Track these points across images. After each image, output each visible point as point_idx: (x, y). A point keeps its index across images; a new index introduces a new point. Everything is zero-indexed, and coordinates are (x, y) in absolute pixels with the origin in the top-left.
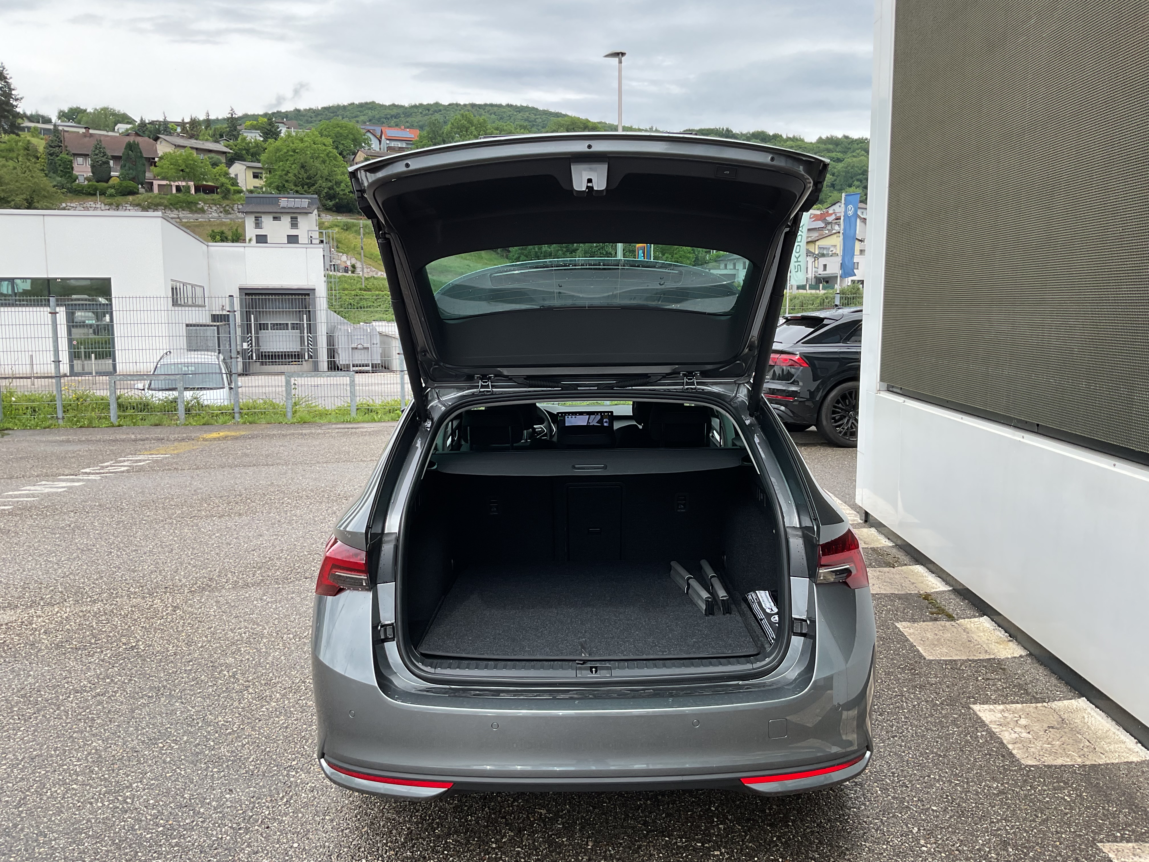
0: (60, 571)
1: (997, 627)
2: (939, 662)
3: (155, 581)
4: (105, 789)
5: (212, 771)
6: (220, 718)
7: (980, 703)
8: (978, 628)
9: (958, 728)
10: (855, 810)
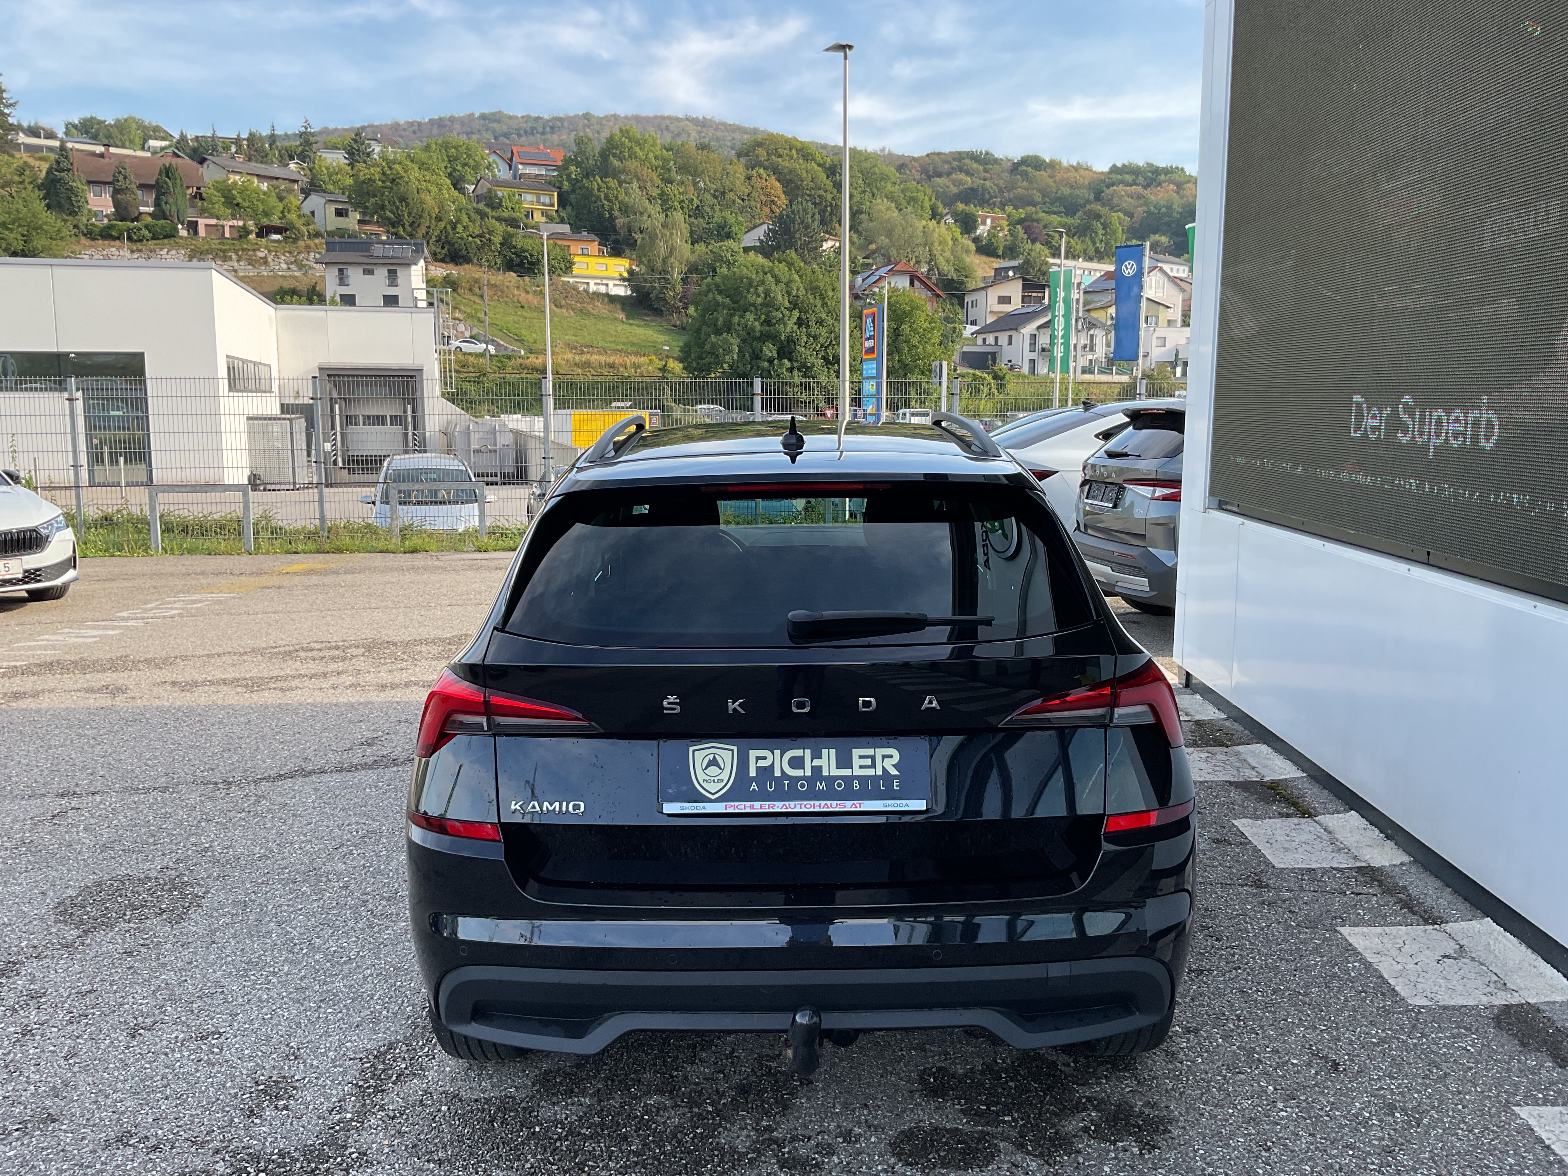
0: (99, 747)
1: (1369, 826)
2: (1293, 870)
3: (230, 761)
4: (181, 1036)
5: (325, 1013)
6: (332, 943)
7: (1350, 926)
8: (1343, 827)
9: (1322, 957)
10: (1189, 1063)
